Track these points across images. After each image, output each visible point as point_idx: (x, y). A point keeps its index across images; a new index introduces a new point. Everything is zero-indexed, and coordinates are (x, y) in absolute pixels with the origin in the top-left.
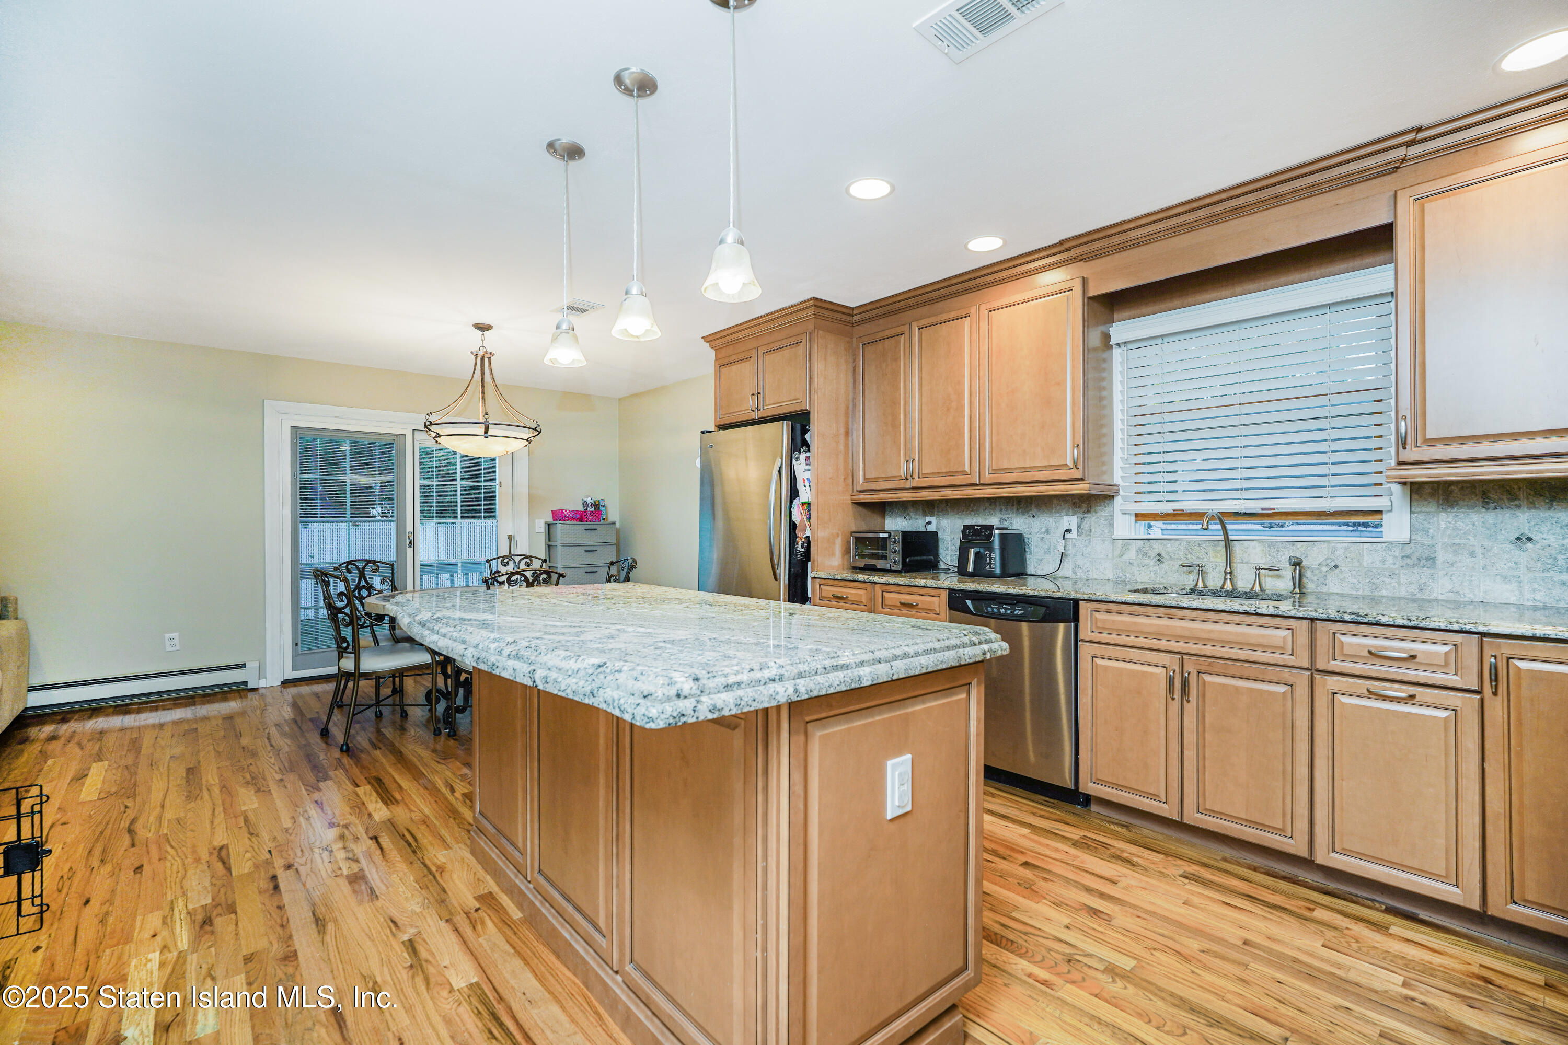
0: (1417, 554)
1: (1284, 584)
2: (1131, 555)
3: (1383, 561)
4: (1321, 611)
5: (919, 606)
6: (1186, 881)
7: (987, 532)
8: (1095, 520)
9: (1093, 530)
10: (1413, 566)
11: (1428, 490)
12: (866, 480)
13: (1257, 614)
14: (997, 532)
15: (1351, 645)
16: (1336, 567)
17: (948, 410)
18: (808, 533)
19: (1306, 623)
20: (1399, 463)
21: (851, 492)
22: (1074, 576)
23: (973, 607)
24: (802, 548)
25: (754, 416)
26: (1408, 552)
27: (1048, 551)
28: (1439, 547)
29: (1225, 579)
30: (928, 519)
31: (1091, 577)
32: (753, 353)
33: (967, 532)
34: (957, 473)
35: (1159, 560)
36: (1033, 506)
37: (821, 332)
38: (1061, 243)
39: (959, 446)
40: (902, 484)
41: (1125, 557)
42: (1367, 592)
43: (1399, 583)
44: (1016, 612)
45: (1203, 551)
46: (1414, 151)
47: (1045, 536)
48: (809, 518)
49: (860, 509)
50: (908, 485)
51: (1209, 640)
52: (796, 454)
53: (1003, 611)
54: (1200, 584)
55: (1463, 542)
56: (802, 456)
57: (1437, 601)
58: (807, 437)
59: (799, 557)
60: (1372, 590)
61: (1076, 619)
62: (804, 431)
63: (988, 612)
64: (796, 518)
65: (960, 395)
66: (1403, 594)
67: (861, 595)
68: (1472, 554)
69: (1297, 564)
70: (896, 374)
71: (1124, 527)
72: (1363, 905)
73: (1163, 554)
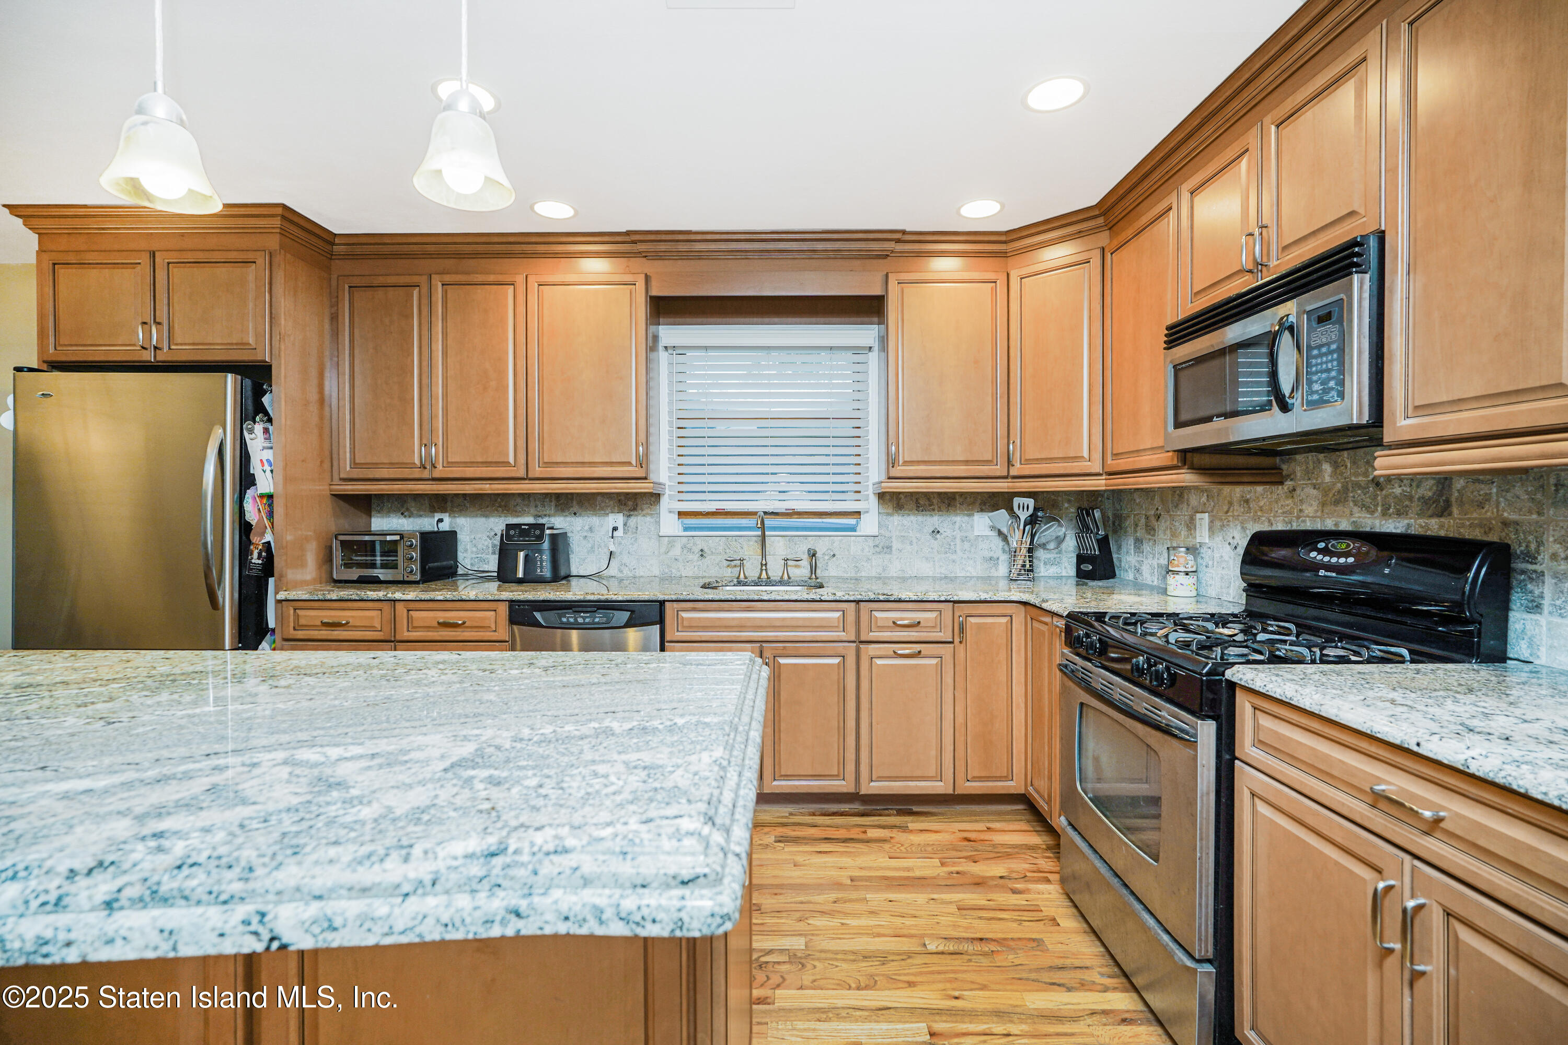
0: (882, 544)
1: (801, 572)
2: (677, 551)
3: (863, 550)
4: (864, 594)
5: (466, 625)
6: (782, 845)
7: (538, 532)
8: (640, 521)
9: (639, 528)
10: (880, 553)
11: (888, 497)
12: (355, 465)
13: (821, 601)
14: (548, 532)
15: (882, 618)
16: (834, 555)
17: (485, 389)
18: (268, 537)
19: (853, 604)
20: (889, 478)
21: (329, 481)
22: (620, 575)
23: (543, 619)
24: (259, 558)
25: (148, 356)
26: (877, 542)
27: (592, 550)
28: (894, 539)
29: (762, 570)
30: (438, 516)
31: (637, 574)
32: (145, 259)
33: (512, 532)
34: (497, 464)
35: (702, 555)
36: (575, 503)
37: (288, 256)
38: (628, 233)
39: (501, 433)
40: (417, 473)
41: (671, 554)
42: (853, 575)
43: (872, 566)
44: (597, 620)
45: (738, 546)
46: (899, 247)
47: (589, 534)
48: (271, 515)
49: (342, 503)
50: (426, 474)
51: (783, 627)
52: (248, 424)
53: (580, 620)
54: (742, 576)
55: (906, 534)
56: (259, 428)
57: (892, 577)
58: (266, 400)
59: (254, 573)
60: (856, 572)
61: (661, 621)
62: (258, 393)
63: (563, 623)
64: (252, 515)
65: (502, 373)
66: (874, 574)
67: (372, 618)
68: (911, 543)
69: (813, 555)
70: (406, 336)
71: (670, 524)
72: (880, 815)
73: (706, 549)
